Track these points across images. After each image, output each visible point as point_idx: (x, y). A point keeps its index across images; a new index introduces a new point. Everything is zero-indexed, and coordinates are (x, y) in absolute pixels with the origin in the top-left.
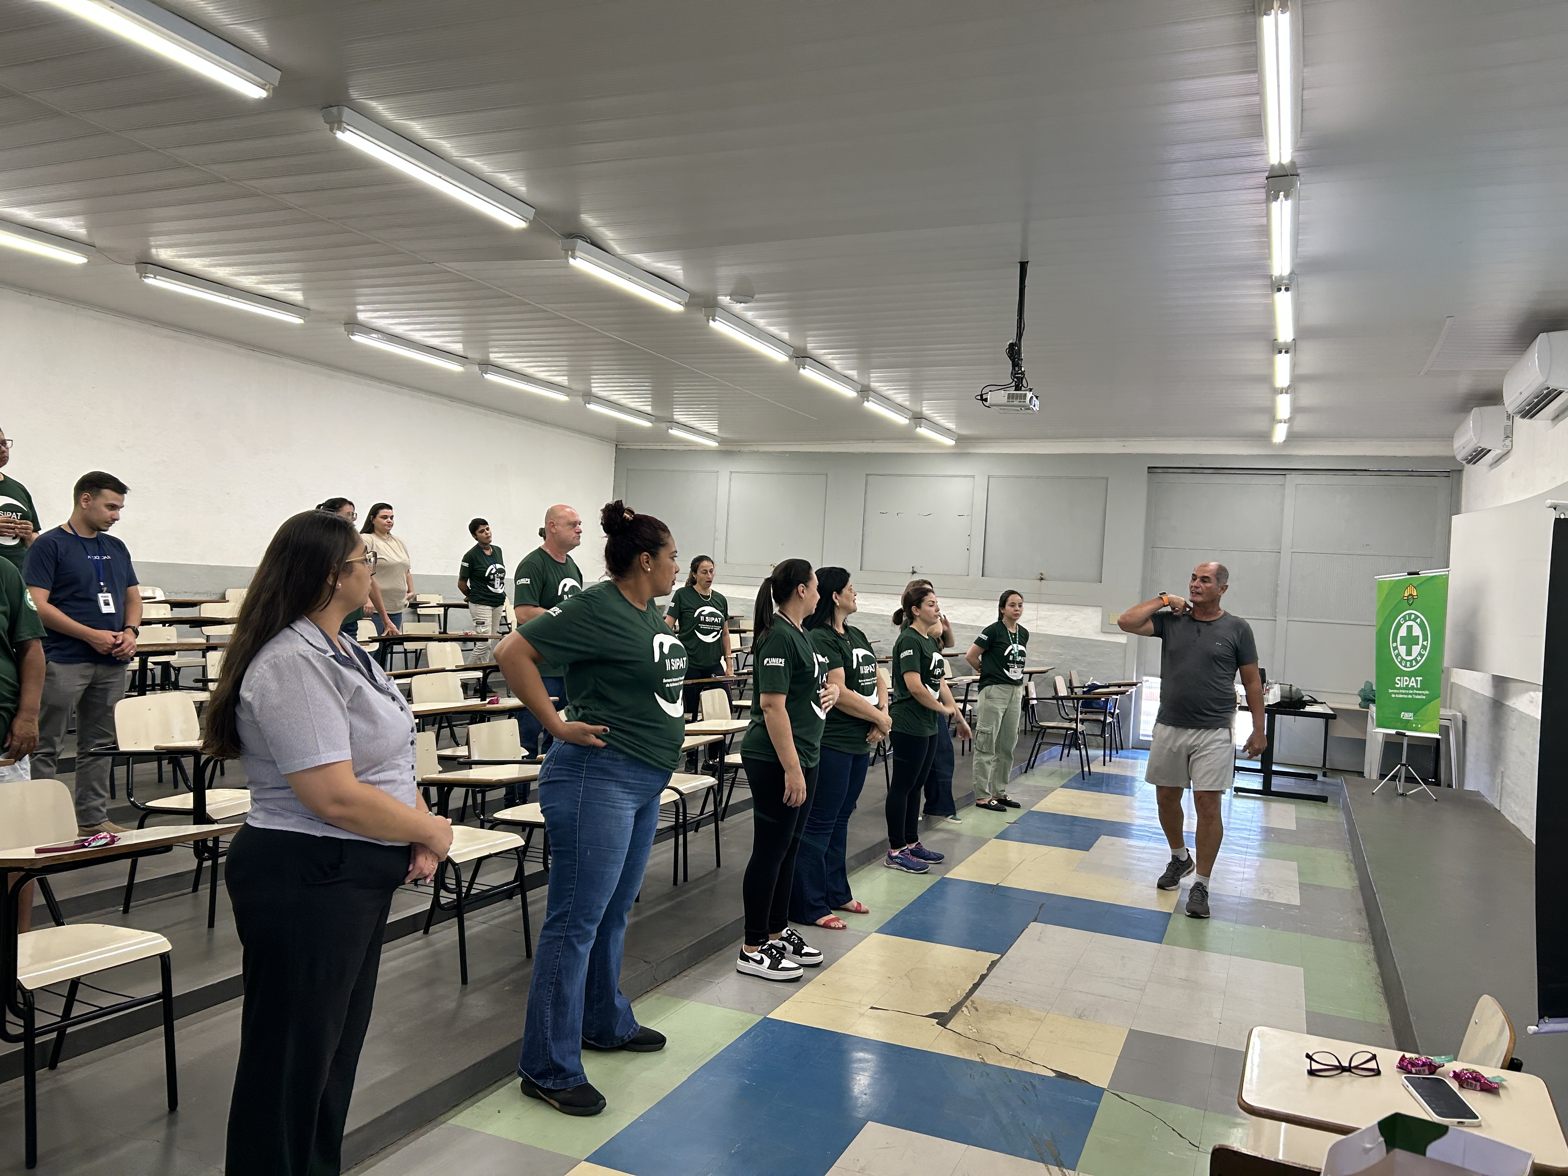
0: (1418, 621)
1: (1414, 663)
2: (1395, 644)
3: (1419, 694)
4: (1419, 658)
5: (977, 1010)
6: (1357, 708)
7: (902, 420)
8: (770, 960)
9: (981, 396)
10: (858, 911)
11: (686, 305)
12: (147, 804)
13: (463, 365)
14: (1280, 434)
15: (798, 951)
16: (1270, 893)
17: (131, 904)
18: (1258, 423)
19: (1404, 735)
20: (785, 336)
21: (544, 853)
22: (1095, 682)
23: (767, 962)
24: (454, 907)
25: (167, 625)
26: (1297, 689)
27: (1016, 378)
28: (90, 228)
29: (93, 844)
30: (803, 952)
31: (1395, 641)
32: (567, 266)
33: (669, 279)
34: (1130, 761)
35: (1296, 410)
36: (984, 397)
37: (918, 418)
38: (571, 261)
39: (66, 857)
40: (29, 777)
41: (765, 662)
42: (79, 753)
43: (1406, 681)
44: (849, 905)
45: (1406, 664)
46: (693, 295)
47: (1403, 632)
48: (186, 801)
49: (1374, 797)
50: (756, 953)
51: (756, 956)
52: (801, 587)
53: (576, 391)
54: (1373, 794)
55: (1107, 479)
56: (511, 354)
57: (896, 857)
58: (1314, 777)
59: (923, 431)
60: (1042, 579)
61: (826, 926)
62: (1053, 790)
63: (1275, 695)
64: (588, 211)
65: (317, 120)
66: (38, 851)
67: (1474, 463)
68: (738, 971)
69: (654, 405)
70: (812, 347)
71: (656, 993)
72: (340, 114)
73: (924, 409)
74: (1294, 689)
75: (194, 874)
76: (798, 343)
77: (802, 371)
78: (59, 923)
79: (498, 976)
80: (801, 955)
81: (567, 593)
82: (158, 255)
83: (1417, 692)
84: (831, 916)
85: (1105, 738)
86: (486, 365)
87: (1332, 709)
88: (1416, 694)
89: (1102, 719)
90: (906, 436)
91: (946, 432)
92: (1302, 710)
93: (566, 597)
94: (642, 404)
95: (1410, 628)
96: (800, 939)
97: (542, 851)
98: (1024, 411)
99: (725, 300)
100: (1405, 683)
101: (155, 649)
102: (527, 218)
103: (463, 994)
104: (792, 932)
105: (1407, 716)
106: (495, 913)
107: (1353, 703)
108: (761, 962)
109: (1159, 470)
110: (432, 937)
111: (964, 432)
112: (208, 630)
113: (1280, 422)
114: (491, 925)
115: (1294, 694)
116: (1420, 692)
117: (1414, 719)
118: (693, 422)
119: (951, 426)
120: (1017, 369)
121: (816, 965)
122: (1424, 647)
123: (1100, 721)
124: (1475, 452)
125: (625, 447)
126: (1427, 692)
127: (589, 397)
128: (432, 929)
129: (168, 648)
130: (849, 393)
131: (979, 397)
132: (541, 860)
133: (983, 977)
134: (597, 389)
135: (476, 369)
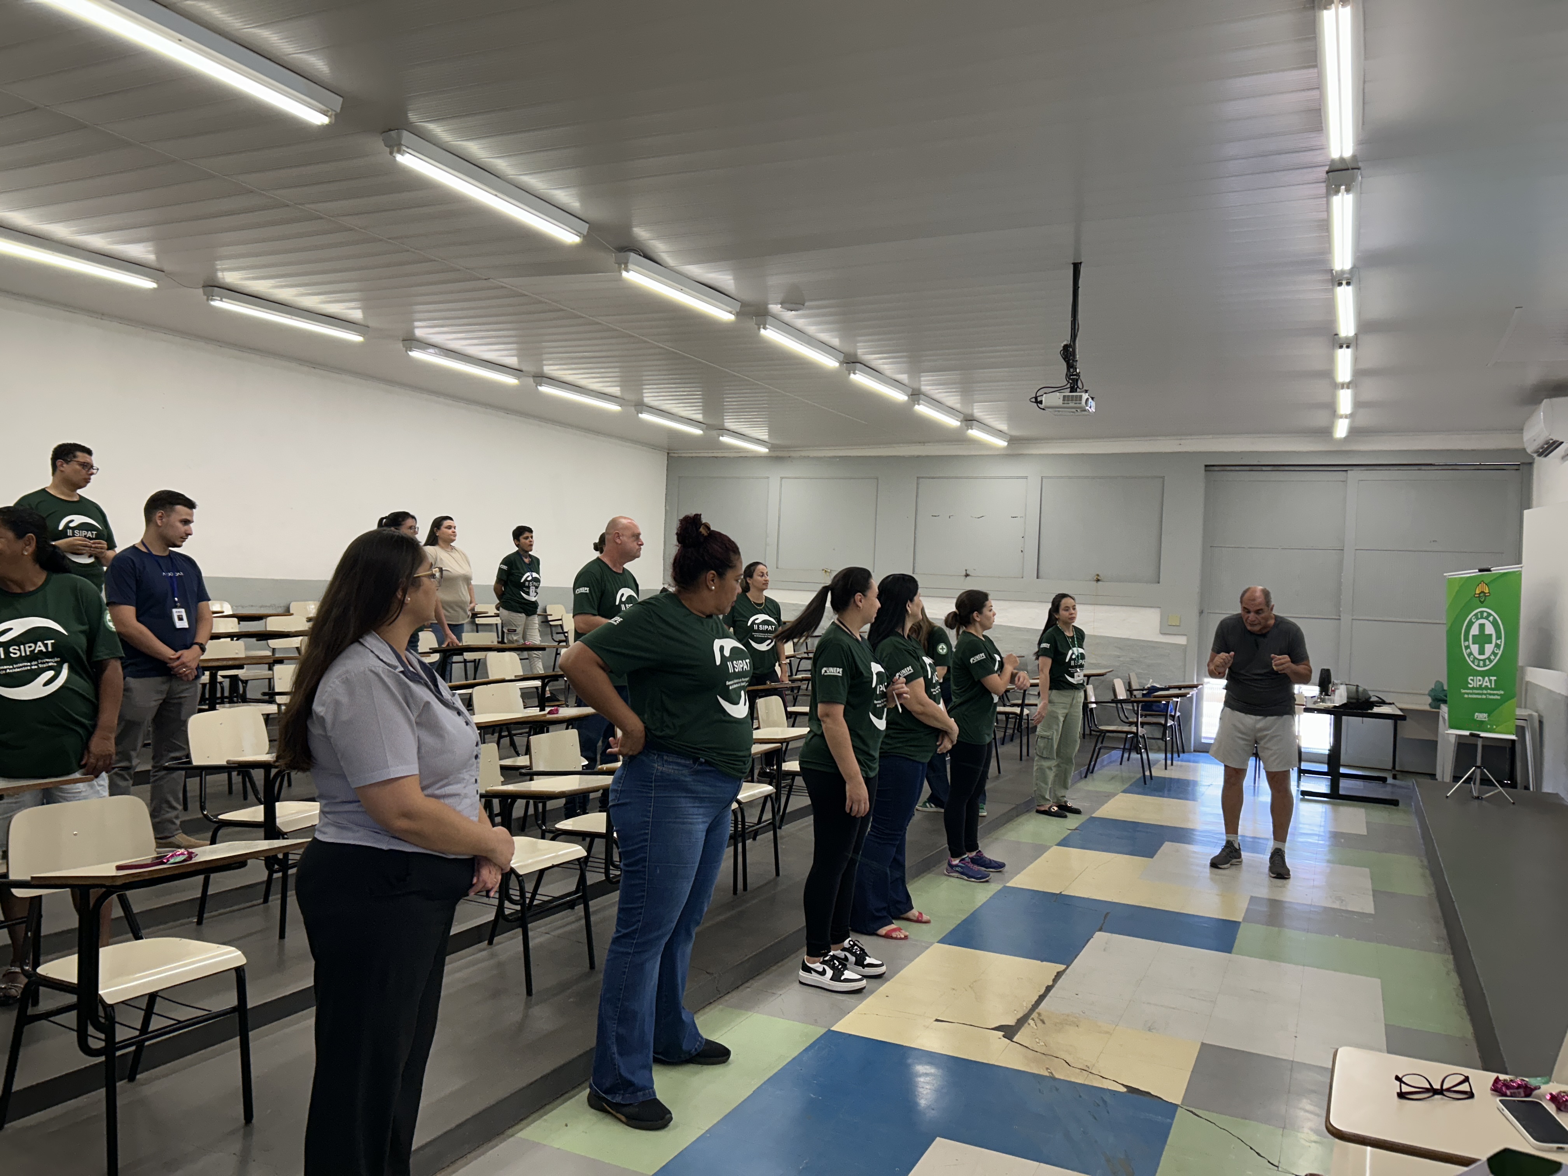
0: (1491, 618)
1: (1487, 662)
2: (1467, 643)
3: (1494, 695)
4: (1492, 657)
5: (1043, 1022)
6: (1428, 708)
7: (952, 423)
8: (832, 972)
9: (1036, 398)
10: (919, 921)
11: (738, 314)
12: (220, 817)
13: (518, 378)
14: (1341, 429)
15: (860, 962)
16: (1342, 901)
17: (205, 915)
18: (1319, 419)
19: (1478, 736)
20: (835, 342)
21: (606, 864)
22: (1155, 685)
23: (830, 973)
24: (518, 919)
25: (235, 639)
26: (1364, 690)
27: (1071, 379)
28: (158, 253)
29: (172, 861)
30: (866, 963)
31: (1466, 639)
32: (620, 279)
33: (719, 289)
34: (1191, 764)
35: (1358, 404)
36: (1039, 399)
37: (969, 420)
38: (625, 274)
39: (146, 874)
40: (106, 793)
41: (823, 671)
42: (154, 767)
43: (1480, 681)
44: (910, 914)
45: (1479, 663)
46: (744, 304)
47: (1475, 630)
48: (256, 813)
49: (1448, 800)
50: (818, 964)
51: (818, 967)
52: (858, 596)
53: (628, 401)
54: (1447, 797)
55: (1163, 478)
56: (565, 367)
57: (957, 866)
58: (1384, 780)
59: (974, 433)
60: (1098, 580)
61: (887, 936)
62: (1114, 795)
63: (1341, 696)
64: (638, 226)
65: (377, 144)
66: (119, 868)
67: (1546, 456)
68: (801, 983)
69: (705, 413)
70: (863, 352)
71: (718, 1004)
72: (400, 137)
73: (975, 411)
74: (1360, 689)
75: (264, 886)
76: (847, 348)
77: (852, 376)
78: (138, 937)
79: (563, 987)
80: (864, 966)
81: (624, 603)
82: (223, 278)
83: (1492, 692)
84: (892, 926)
85: (1166, 741)
86: (541, 378)
87: (1401, 709)
88: (1490, 694)
89: (1163, 722)
90: (957, 438)
91: (999, 433)
92: (1370, 711)
93: (623, 606)
94: (693, 412)
95: (1482, 626)
96: (862, 950)
97: (604, 861)
98: (1079, 413)
99: (775, 308)
100: (1479, 683)
101: (225, 663)
102: (581, 233)
103: (528, 1006)
104: (854, 942)
105: (1481, 716)
106: (559, 923)
107: (1423, 704)
108: (823, 973)
109: (1216, 468)
110: (496, 948)
111: (1015, 433)
112: (274, 643)
113: (1341, 417)
114: (554, 936)
115: (1360, 695)
116: (1495, 692)
117: (1489, 720)
118: (744, 429)
119: (1004, 427)
120: (1072, 370)
121: (879, 976)
122: (1497, 646)
123: (1161, 724)
124: (1547, 444)
125: (676, 455)
126: (1502, 692)
127: (641, 406)
128: (496, 940)
129: (237, 663)
130: (899, 397)
131: (1034, 400)
132: (603, 870)
133: (1049, 989)
134: (649, 398)
135: (531, 381)
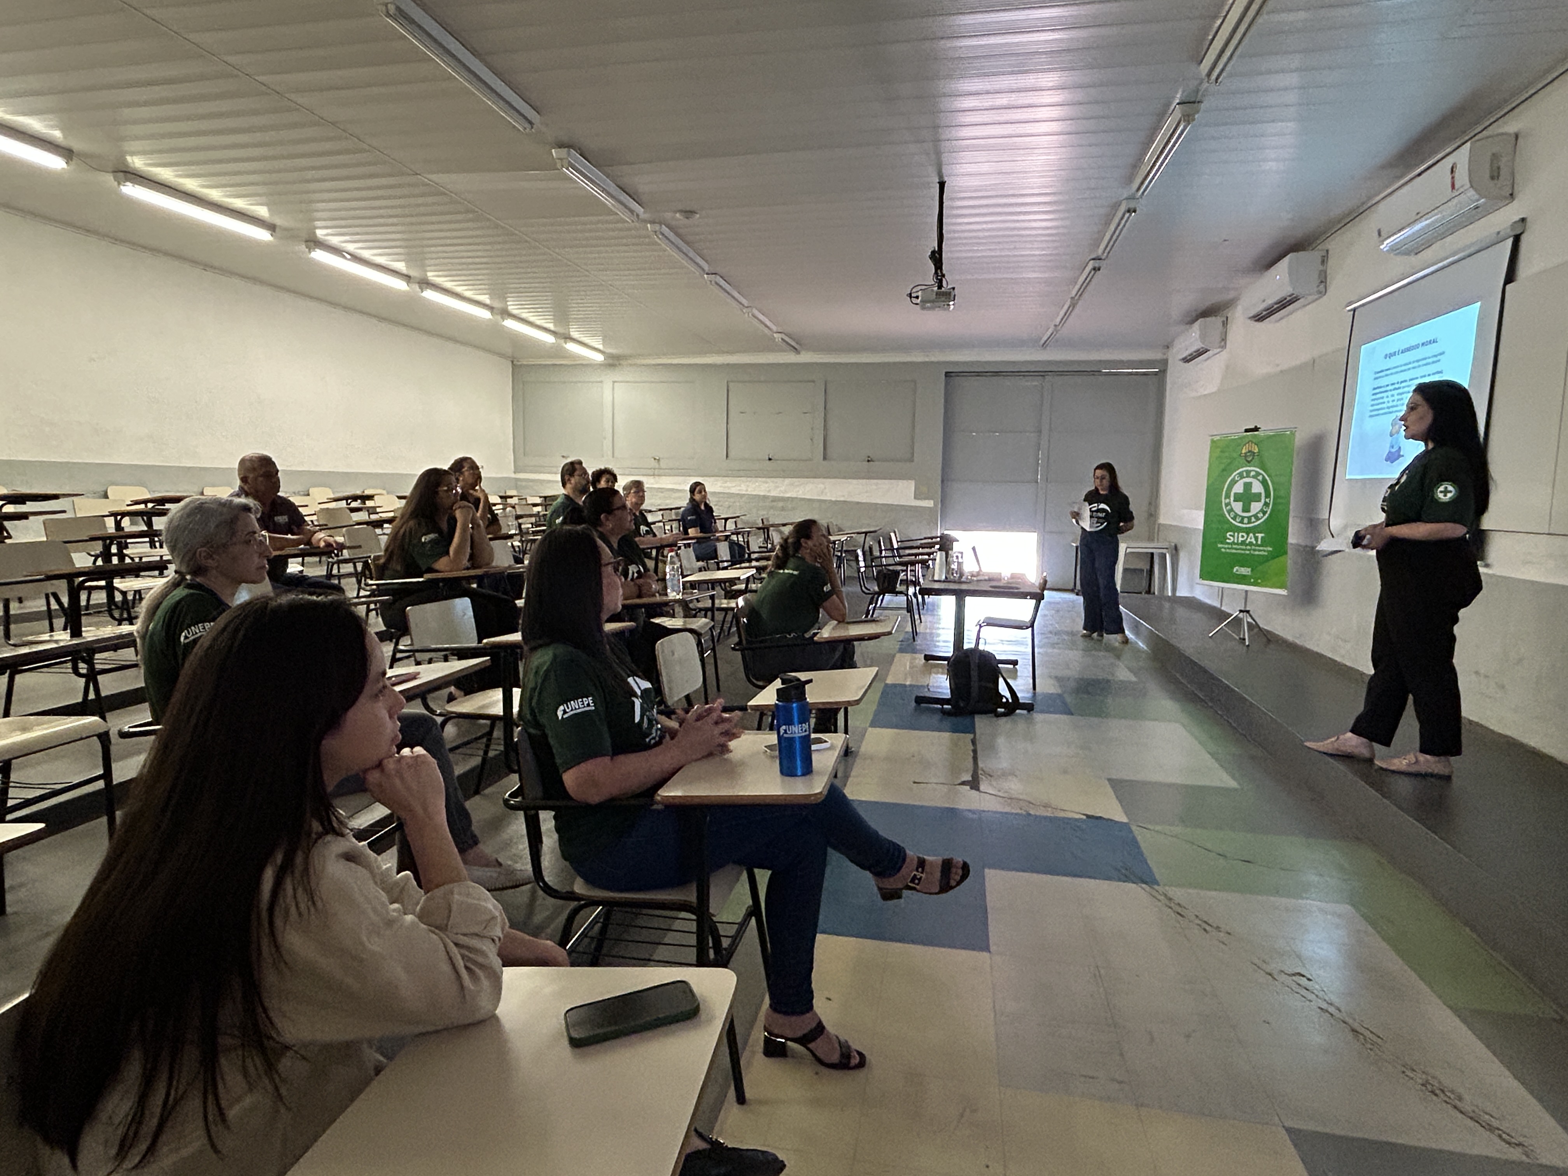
5: (990, 776)
9: (911, 294)
11: (640, 221)
13: (408, 283)
16: (1112, 674)
27: (938, 279)
28: (64, 131)
33: (630, 193)
36: (915, 295)
38: (565, 171)
53: (498, 309)
55: (915, 382)
56: (442, 273)
60: (869, 460)
67: (1188, 362)
69: (556, 322)
82: (132, 163)
86: (425, 283)
94: (546, 321)
102: (534, 125)
109: (954, 375)
118: (585, 338)
120: (939, 271)
124: (1196, 352)
125: (521, 363)
127: (506, 314)
133: (975, 752)
134: (512, 305)
135: (416, 287)
